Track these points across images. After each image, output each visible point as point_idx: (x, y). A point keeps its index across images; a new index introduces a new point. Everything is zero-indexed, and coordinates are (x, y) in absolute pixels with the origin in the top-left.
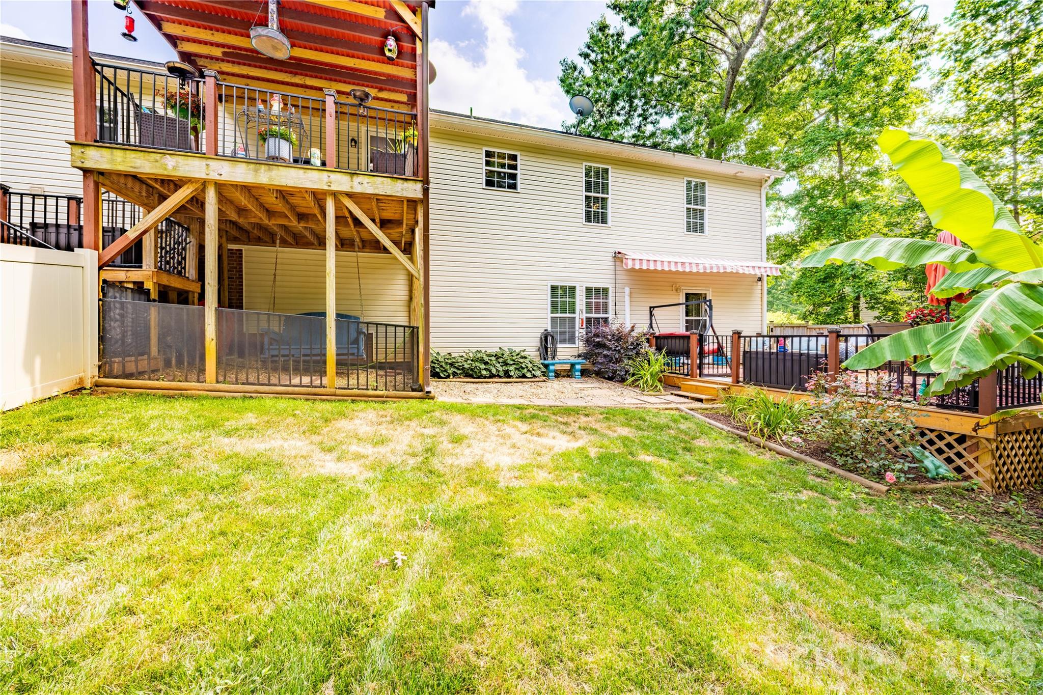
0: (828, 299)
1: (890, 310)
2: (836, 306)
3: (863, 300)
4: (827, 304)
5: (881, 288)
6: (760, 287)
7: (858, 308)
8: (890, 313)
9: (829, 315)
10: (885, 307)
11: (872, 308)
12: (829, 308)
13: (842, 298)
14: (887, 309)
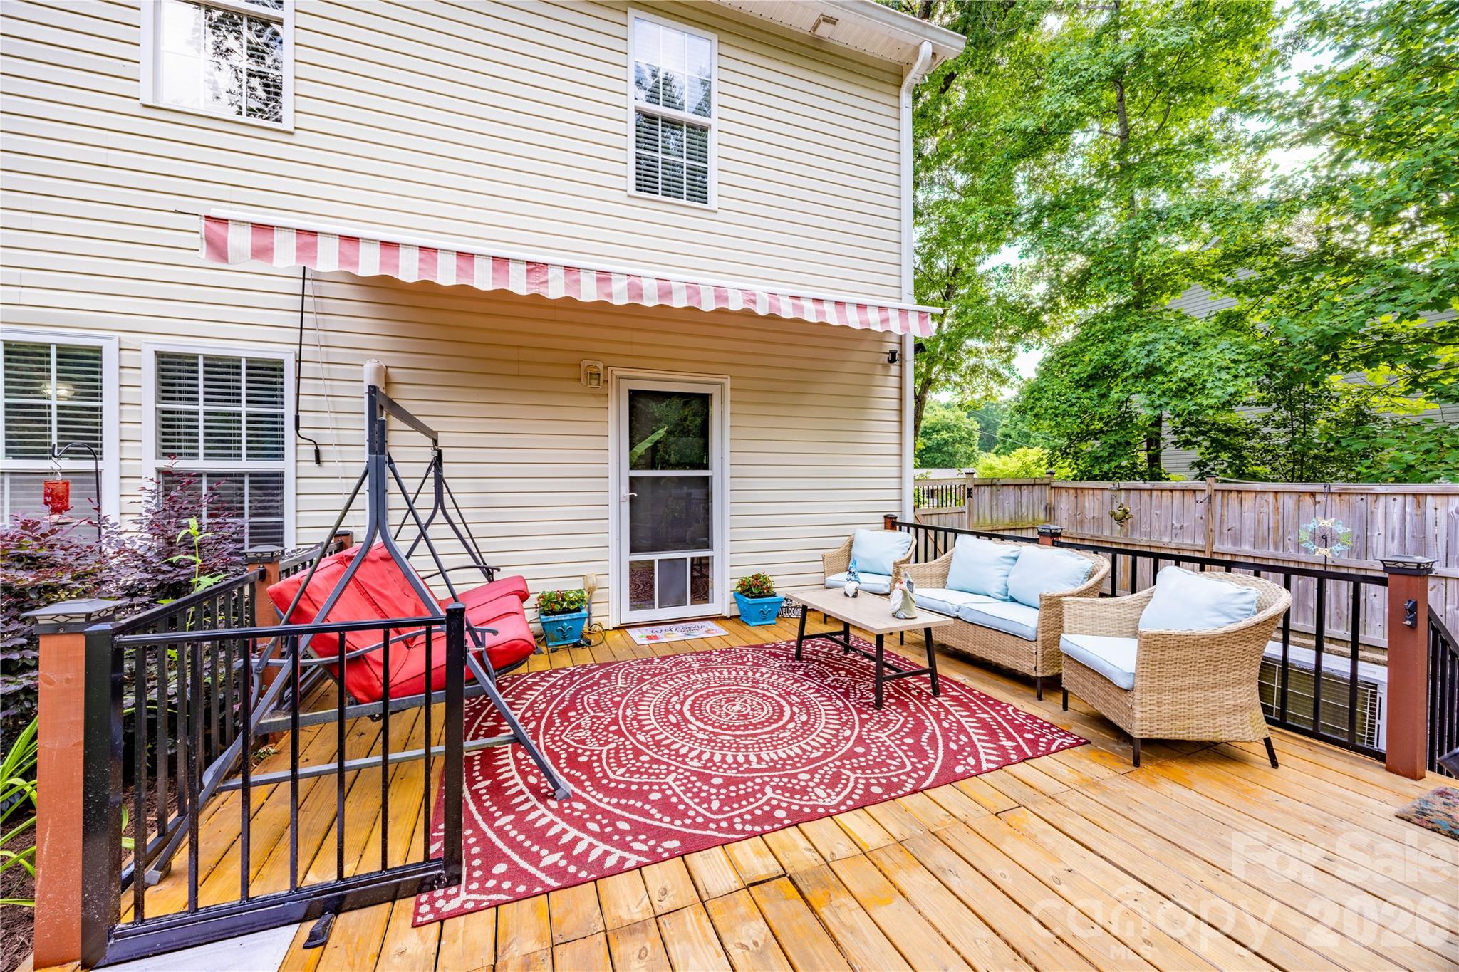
0: (1098, 425)
1: (1226, 448)
2: (1112, 439)
3: (1167, 427)
4: (1096, 435)
5: (1218, 395)
6: (893, 381)
7: (1157, 443)
8: (1225, 456)
9: (1096, 459)
10: (1213, 441)
11: (1187, 443)
12: (1097, 444)
13: (1125, 420)
14: (1218, 446)
